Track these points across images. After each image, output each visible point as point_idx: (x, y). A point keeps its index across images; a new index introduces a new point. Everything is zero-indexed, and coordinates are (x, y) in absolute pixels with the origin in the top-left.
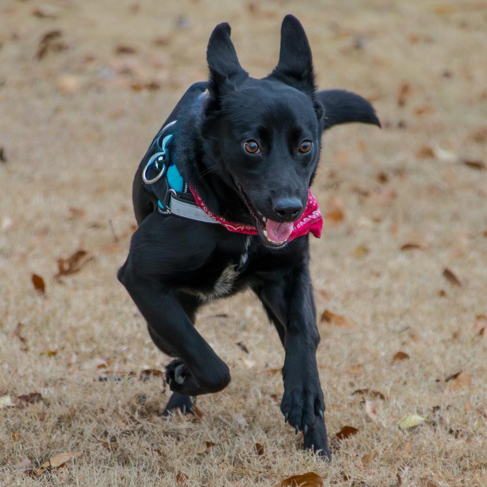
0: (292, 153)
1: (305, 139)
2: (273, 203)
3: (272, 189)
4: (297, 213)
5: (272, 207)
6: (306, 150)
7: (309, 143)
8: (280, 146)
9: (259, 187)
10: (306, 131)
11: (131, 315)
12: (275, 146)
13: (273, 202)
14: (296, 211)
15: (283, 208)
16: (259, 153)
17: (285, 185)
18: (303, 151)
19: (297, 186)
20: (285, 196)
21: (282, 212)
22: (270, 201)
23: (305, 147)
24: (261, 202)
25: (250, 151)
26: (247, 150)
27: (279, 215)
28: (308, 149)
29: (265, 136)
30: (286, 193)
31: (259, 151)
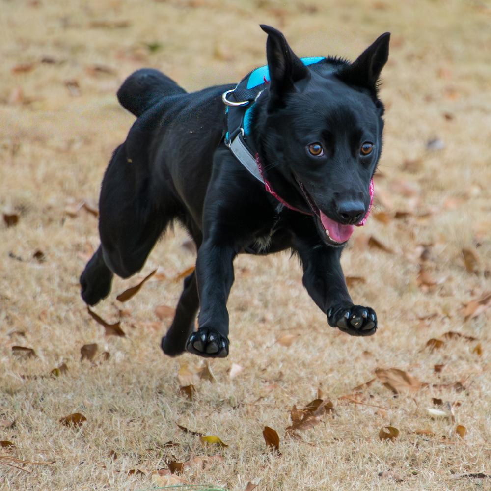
0: (354, 155)
1: (366, 141)
2: (337, 206)
3: (335, 192)
4: (359, 216)
5: (336, 210)
6: (367, 152)
7: (370, 145)
8: (343, 149)
9: (323, 190)
10: (367, 132)
11: (374, 473)
12: (338, 149)
13: (337, 204)
14: (359, 215)
15: (347, 210)
16: (323, 155)
17: (349, 188)
18: (364, 152)
19: (360, 189)
20: (349, 199)
21: (345, 214)
22: (333, 204)
23: (366, 149)
24: (324, 204)
25: (314, 153)
26: (310, 151)
27: (343, 217)
28: (369, 151)
29: (328, 139)
30: (351, 197)
31: (322, 153)
